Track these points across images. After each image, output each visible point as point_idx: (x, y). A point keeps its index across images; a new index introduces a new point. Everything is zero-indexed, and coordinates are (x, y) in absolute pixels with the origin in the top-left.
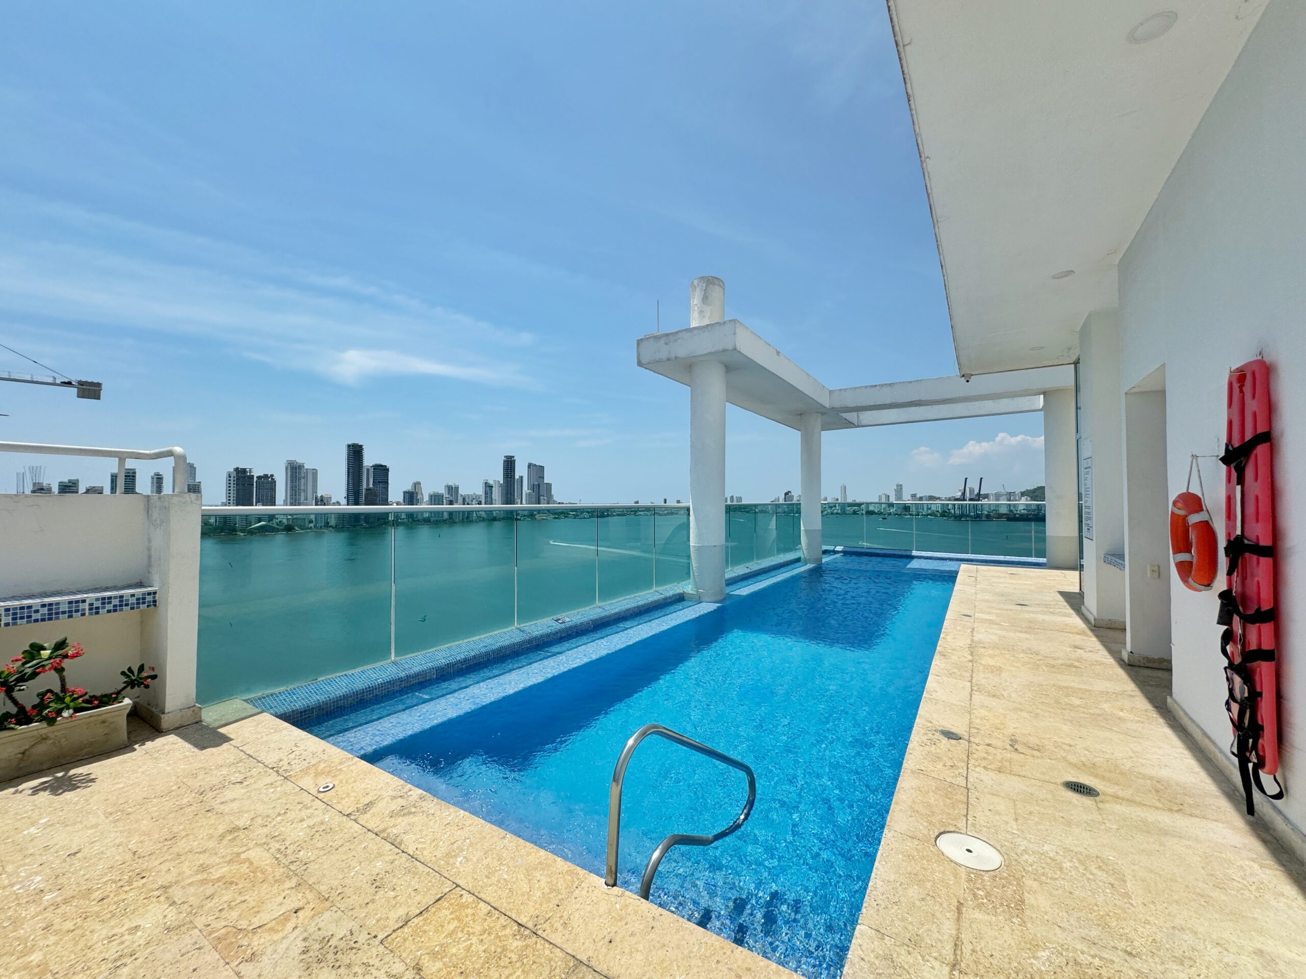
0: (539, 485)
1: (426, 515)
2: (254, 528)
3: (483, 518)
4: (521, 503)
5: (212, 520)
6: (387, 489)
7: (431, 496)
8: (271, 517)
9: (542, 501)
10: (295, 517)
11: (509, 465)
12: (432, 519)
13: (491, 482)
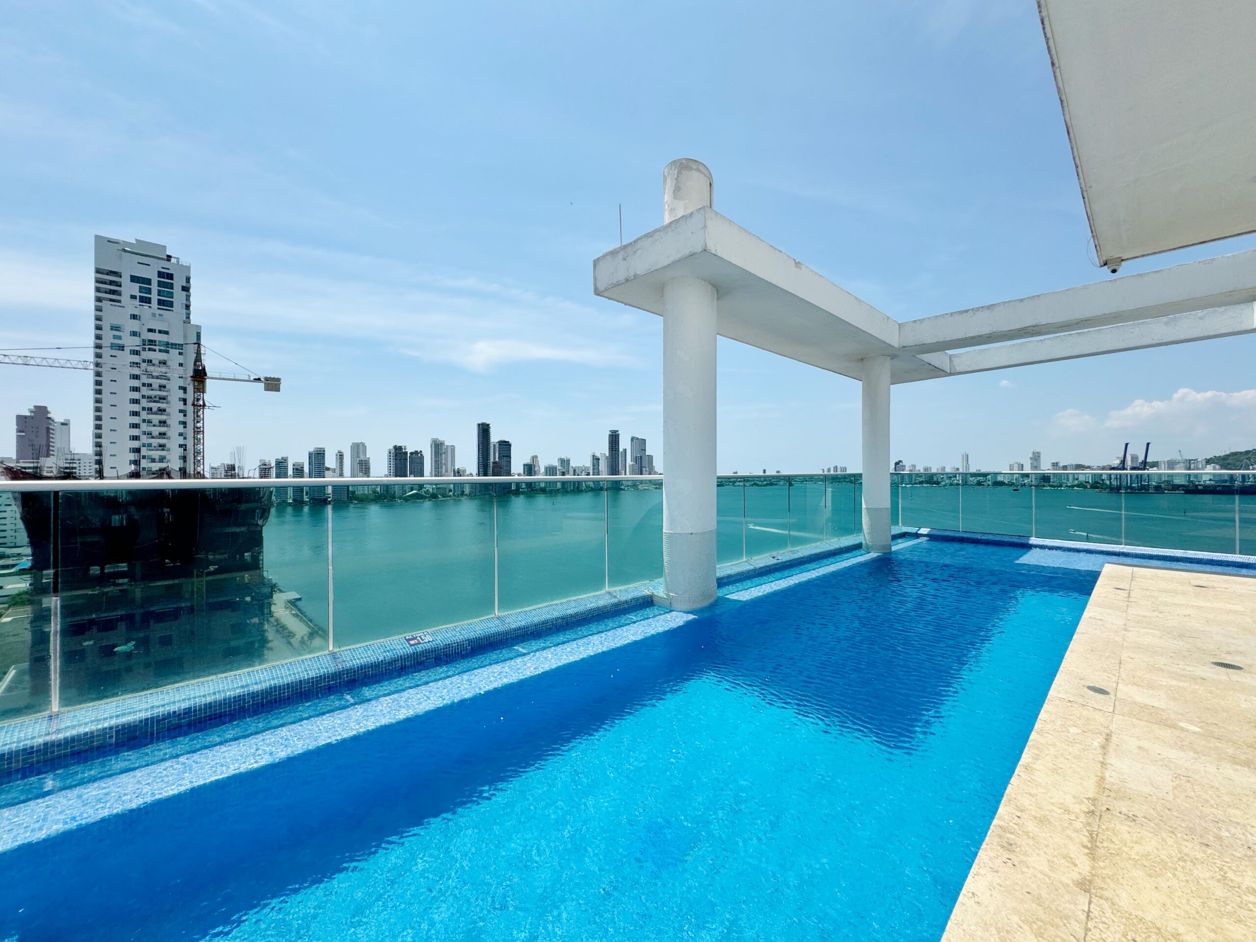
0: (641, 457)
1: (543, 485)
2: (408, 496)
3: (592, 488)
4: (625, 474)
5: (378, 489)
6: (510, 462)
7: (546, 468)
8: (421, 486)
9: (644, 472)
10: (438, 486)
11: (614, 439)
12: (548, 489)
13: (598, 455)
